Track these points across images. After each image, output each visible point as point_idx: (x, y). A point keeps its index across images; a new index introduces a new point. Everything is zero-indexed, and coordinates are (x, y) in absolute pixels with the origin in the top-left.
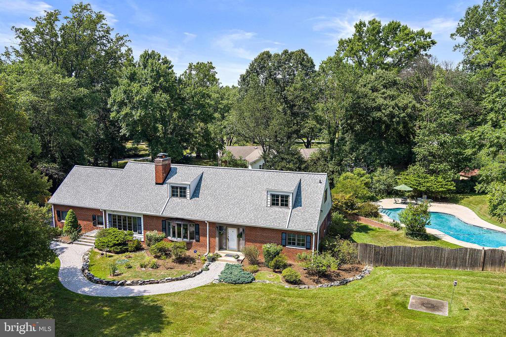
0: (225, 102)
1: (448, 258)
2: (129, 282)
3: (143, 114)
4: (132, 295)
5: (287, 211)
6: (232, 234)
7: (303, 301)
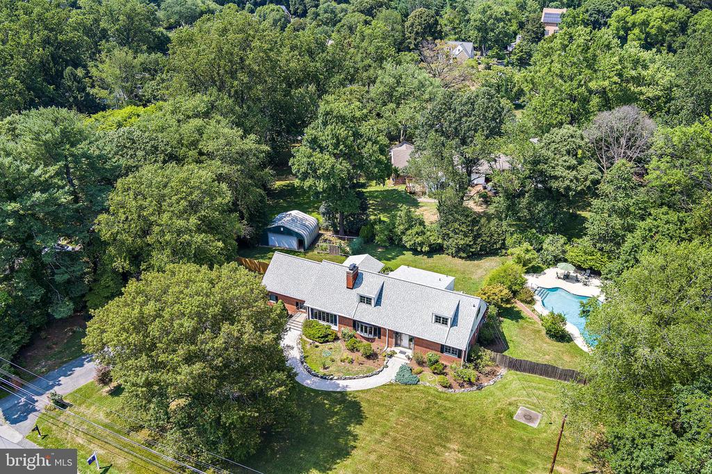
0: (401, 89)
1: (560, 374)
2: (335, 378)
3: (326, 186)
4: (338, 390)
5: (446, 328)
6: (405, 341)
7: (448, 404)
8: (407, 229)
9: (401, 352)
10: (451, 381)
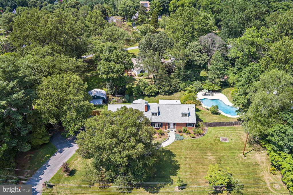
5: (187, 118)
6: (172, 126)
8: (144, 88)
9: (171, 130)
10: (194, 135)
